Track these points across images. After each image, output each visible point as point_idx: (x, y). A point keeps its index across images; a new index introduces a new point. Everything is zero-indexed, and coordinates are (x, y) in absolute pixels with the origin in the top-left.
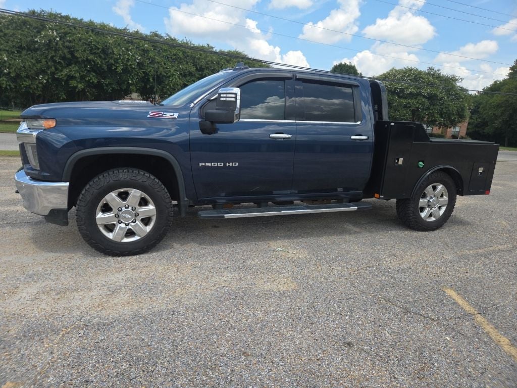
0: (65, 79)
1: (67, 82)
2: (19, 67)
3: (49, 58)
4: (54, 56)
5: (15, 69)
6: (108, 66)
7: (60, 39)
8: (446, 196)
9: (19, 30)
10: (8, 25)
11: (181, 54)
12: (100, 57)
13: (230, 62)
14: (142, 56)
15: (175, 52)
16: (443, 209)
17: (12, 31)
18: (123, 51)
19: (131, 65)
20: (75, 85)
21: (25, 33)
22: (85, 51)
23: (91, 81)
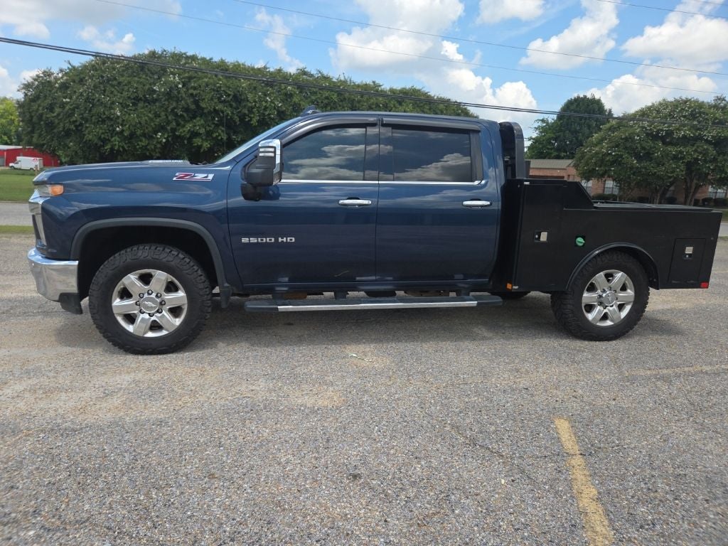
0: (188, 136)
1: (190, 139)
2: (134, 124)
3: (170, 110)
4: (175, 108)
5: (129, 128)
6: (239, 117)
7: (183, 86)
8: (631, 289)
9: (135, 76)
10: (123, 71)
11: (335, 97)
12: (231, 106)
13: (403, 103)
14: (283, 102)
15: (327, 94)
16: (628, 309)
17: (128, 79)
18: (260, 97)
19: (269, 114)
20: (200, 144)
21: (142, 80)
22: (212, 99)
23: (220, 138)
